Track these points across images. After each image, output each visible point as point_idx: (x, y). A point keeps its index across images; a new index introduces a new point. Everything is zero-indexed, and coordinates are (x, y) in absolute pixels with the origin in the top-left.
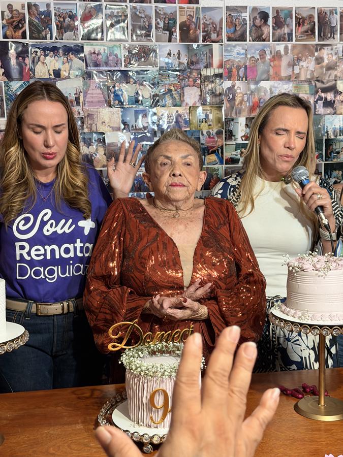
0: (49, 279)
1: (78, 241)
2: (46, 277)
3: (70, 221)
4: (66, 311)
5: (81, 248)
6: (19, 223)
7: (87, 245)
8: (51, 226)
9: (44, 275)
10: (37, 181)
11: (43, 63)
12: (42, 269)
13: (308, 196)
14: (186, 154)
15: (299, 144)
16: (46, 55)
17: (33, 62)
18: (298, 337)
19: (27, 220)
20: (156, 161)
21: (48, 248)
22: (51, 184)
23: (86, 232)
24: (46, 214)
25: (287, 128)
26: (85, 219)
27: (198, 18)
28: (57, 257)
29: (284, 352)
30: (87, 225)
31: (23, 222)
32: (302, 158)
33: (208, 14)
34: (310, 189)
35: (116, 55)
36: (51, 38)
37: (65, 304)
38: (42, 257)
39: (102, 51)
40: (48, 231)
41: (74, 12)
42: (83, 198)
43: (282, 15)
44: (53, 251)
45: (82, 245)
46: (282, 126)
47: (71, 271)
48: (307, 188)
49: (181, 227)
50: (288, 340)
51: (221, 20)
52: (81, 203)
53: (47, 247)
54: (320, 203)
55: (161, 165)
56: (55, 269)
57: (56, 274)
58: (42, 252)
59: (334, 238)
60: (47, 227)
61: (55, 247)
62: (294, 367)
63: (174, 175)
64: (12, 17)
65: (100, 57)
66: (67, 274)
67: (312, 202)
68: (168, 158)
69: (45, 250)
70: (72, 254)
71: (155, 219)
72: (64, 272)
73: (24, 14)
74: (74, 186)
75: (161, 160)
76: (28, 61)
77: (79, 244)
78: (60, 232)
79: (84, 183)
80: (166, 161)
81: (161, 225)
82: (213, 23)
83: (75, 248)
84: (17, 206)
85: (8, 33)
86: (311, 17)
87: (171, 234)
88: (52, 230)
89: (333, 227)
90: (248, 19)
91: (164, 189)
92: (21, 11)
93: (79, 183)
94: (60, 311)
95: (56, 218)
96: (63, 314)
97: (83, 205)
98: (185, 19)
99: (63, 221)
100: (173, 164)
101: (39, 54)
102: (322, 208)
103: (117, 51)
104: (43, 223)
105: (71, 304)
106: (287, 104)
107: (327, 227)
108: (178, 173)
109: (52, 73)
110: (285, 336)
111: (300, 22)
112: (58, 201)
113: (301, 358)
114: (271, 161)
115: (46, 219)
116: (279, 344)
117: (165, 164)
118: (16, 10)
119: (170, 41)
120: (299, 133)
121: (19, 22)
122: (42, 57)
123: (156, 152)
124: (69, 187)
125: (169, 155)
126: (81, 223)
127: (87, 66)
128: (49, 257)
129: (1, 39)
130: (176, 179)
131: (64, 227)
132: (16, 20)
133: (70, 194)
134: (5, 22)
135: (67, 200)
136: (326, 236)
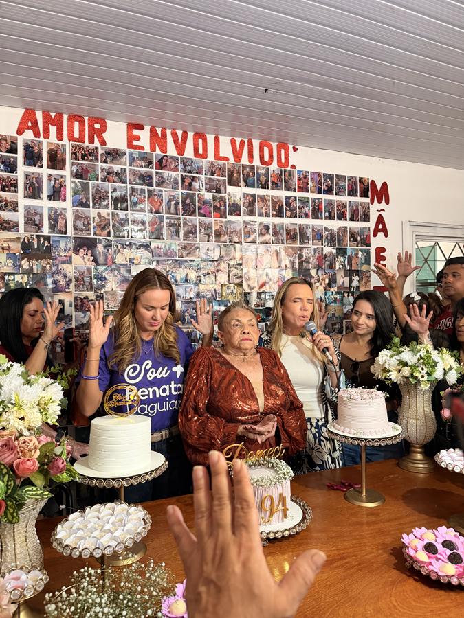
0: (151, 414)
1: (173, 382)
2: (149, 412)
3: (166, 368)
4: (164, 438)
5: (175, 388)
6: (129, 371)
7: (179, 385)
8: (152, 373)
9: (148, 411)
10: (142, 340)
11: (122, 253)
12: (146, 407)
13: (317, 341)
14: (250, 318)
15: (309, 307)
16: (124, 248)
17: (115, 252)
18: (319, 446)
19: (135, 369)
20: (229, 323)
21: (151, 390)
22: (152, 341)
23: (178, 376)
24: (148, 364)
25: (301, 297)
26: (176, 365)
27: (226, 228)
28: (158, 396)
29: (310, 458)
30: (179, 370)
31: (132, 370)
33: (232, 225)
34: (318, 336)
35: (173, 249)
36: (128, 237)
37: (163, 432)
38: (146, 397)
39: (163, 247)
40: (150, 376)
41: (144, 220)
42: (175, 350)
43: (278, 228)
44: (154, 392)
45: (175, 385)
46: (297, 297)
47: (168, 406)
48: (316, 335)
49: (251, 368)
50: (313, 449)
51: (241, 229)
52: (174, 353)
53: (149, 389)
54: (325, 345)
55: (234, 325)
56: (156, 405)
57: (156, 410)
58: (147, 393)
59: (338, 370)
60: (149, 374)
61: (156, 389)
62: (318, 468)
63: (244, 333)
64: (100, 222)
65: (162, 250)
66: (164, 409)
67: (320, 345)
68: (238, 321)
69: (149, 391)
70: (167, 393)
71: (231, 362)
72: (161, 407)
73: (109, 220)
74: (167, 341)
75: (234, 322)
76: (111, 251)
77: (173, 385)
78: (159, 377)
79: (175, 339)
80: (237, 323)
81: (236, 366)
82: (235, 231)
83: (170, 388)
85: (97, 232)
86: (295, 229)
87: (245, 373)
88: (153, 376)
90: (257, 229)
91: (236, 343)
92: (107, 217)
93: (172, 339)
94: (159, 439)
95: (156, 366)
96: (161, 440)
97: (175, 355)
98: (218, 227)
99: (161, 368)
100: (242, 325)
101: (119, 247)
102: (327, 348)
103: (173, 247)
104: (146, 371)
105: (168, 432)
106: (297, 283)
107: (332, 362)
108: (247, 331)
109: (128, 260)
110: (310, 446)
112: (157, 353)
113: (322, 461)
114: (292, 321)
115: (148, 367)
116: (306, 452)
117: (237, 325)
118: (103, 217)
119: (208, 241)
120: (309, 300)
121: (105, 225)
122: (122, 249)
123: (229, 316)
124: (165, 343)
125: (240, 319)
126: (174, 369)
127: (153, 256)
128: (151, 397)
129: (92, 236)
130: (245, 336)
131: (162, 373)
132: (103, 223)
133: (165, 347)
134: (95, 224)
135: (162, 352)
136: (331, 368)
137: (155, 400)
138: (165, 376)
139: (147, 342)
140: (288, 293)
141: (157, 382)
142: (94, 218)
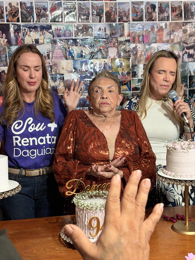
0: (32, 157)
1: (48, 135)
2: (30, 156)
3: (43, 124)
4: (41, 174)
5: (50, 139)
6: (15, 126)
7: (53, 137)
8: (33, 127)
9: (29, 154)
10: (25, 102)
11: (29, 35)
12: (28, 151)
13: (177, 107)
14: (110, 85)
15: (172, 79)
16: (30, 31)
17: (23, 35)
19: (19, 124)
21: (31, 139)
22: (32, 104)
23: (52, 130)
24: (30, 120)
25: (165, 70)
26: (51, 122)
27: (116, 9)
28: (36, 144)
30: (53, 126)
31: (17, 125)
32: (174, 86)
33: (122, 7)
34: (178, 103)
35: (70, 30)
36: (33, 22)
37: (41, 170)
38: (28, 144)
39: (62, 28)
40: (31, 129)
41: (46, 7)
42: (50, 111)
43: (163, 6)
44: (34, 141)
45: (50, 137)
46: (162, 69)
47: (44, 152)
48: (176, 102)
49: (108, 127)
50: (167, 190)
51: (129, 10)
52: (49, 113)
53: (30, 139)
54: (184, 111)
55: (96, 92)
56: (35, 151)
57: (36, 154)
58: (28, 141)
59: (193, 131)
61: (35, 139)
62: (171, 205)
63: (103, 98)
64: (11, 10)
65: (61, 31)
66: (42, 154)
67: (179, 110)
68: (100, 88)
71: (94, 122)
72: (40, 153)
73: (18, 8)
75: (96, 89)
76: (21, 35)
77: (48, 137)
78: (37, 130)
79: (51, 102)
82: (124, 11)
83: (46, 139)
84: (13, 116)
85: (9, 19)
86: (180, 7)
89: (191, 125)
90: (144, 8)
91: (97, 106)
92: (16, 7)
93: (48, 102)
94: (38, 174)
96: (40, 175)
97: (50, 115)
98: (108, 9)
99: (39, 124)
101: (26, 30)
102: (185, 113)
103: (70, 28)
104: (28, 126)
105: (44, 170)
106: (164, 56)
107: (188, 125)
109: (34, 41)
110: (165, 187)
111: (174, 10)
112: (37, 112)
113: (174, 200)
114: (156, 89)
115: (29, 123)
116: (162, 192)
118: (14, 6)
119: (100, 22)
120: (171, 72)
121: (15, 13)
122: (29, 32)
123: (94, 84)
125: (100, 86)
126: (49, 125)
128: (31, 144)
129: (5, 23)
130: (104, 101)
131: (40, 127)
132: (14, 11)
133: (43, 108)
134: (7, 13)
135: (41, 112)
136: (188, 130)
137: (34, 147)
138: (42, 130)
139: (29, 104)
140: (155, 64)
141: (36, 134)
142: (6, 8)
